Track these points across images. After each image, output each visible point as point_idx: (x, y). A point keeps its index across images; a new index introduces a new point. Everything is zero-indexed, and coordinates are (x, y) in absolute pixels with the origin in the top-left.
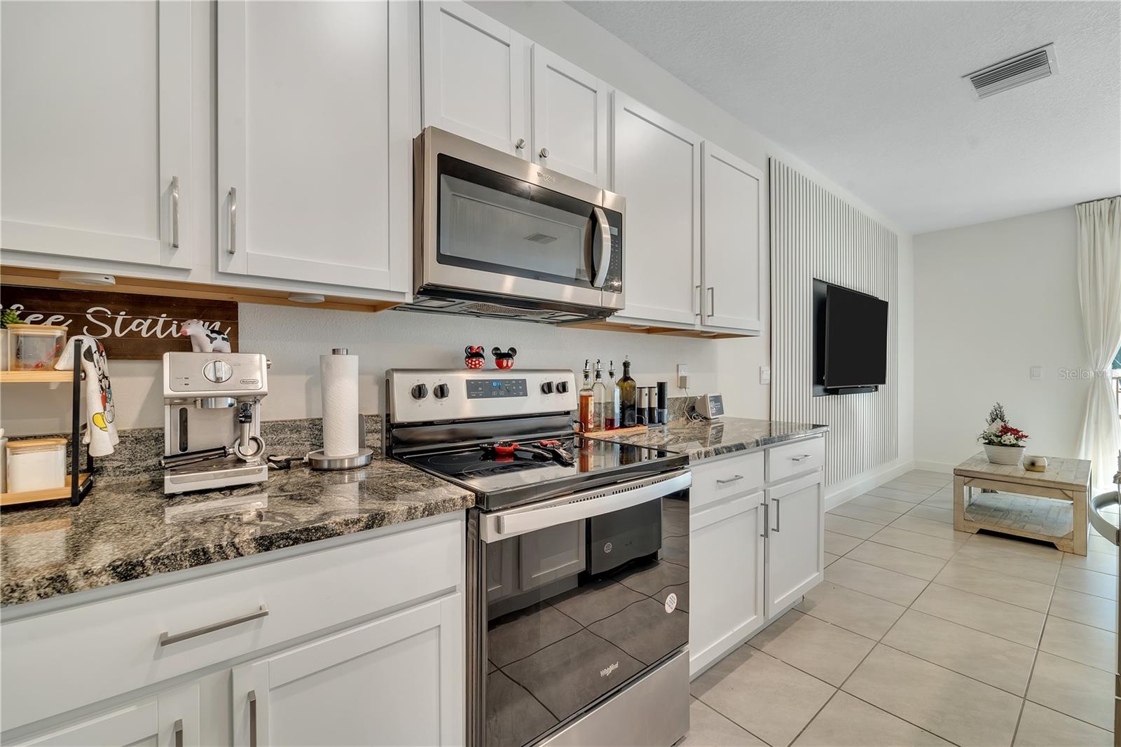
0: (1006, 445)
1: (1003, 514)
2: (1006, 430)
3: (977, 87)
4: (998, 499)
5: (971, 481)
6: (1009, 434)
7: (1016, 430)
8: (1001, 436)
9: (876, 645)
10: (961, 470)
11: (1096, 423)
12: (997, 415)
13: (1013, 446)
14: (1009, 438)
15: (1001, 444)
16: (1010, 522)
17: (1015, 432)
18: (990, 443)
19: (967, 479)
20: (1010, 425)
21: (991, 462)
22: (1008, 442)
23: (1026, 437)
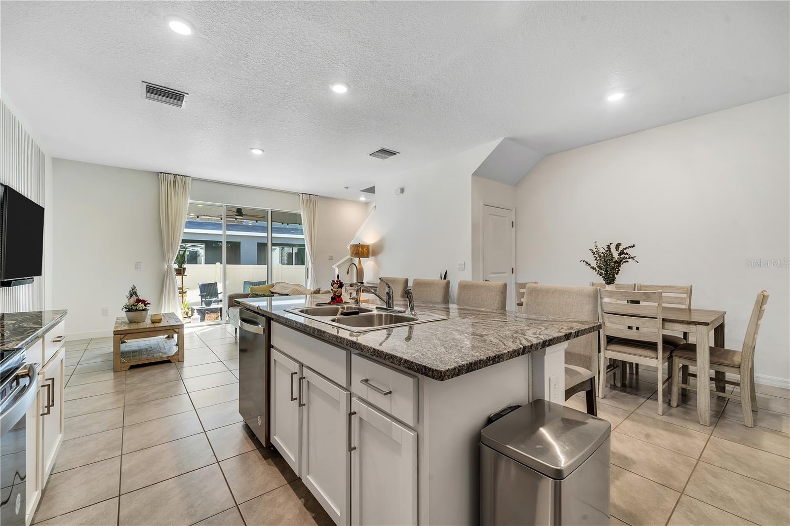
0: (140, 310)
1: (139, 353)
2: (138, 301)
3: (147, 92)
4: (129, 346)
5: (124, 337)
6: (140, 303)
7: (143, 300)
8: (136, 305)
9: (121, 458)
10: (118, 331)
11: (169, 293)
12: (133, 293)
13: (144, 310)
14: (141, 306)
15: (137, 310)
16: (145, 356)
17: (143, 302)
18: (129, 311)
19: (123, 336)
20: (141, 298)
21: (130, 323)
22: (141, 308)
23: (149, 304)
